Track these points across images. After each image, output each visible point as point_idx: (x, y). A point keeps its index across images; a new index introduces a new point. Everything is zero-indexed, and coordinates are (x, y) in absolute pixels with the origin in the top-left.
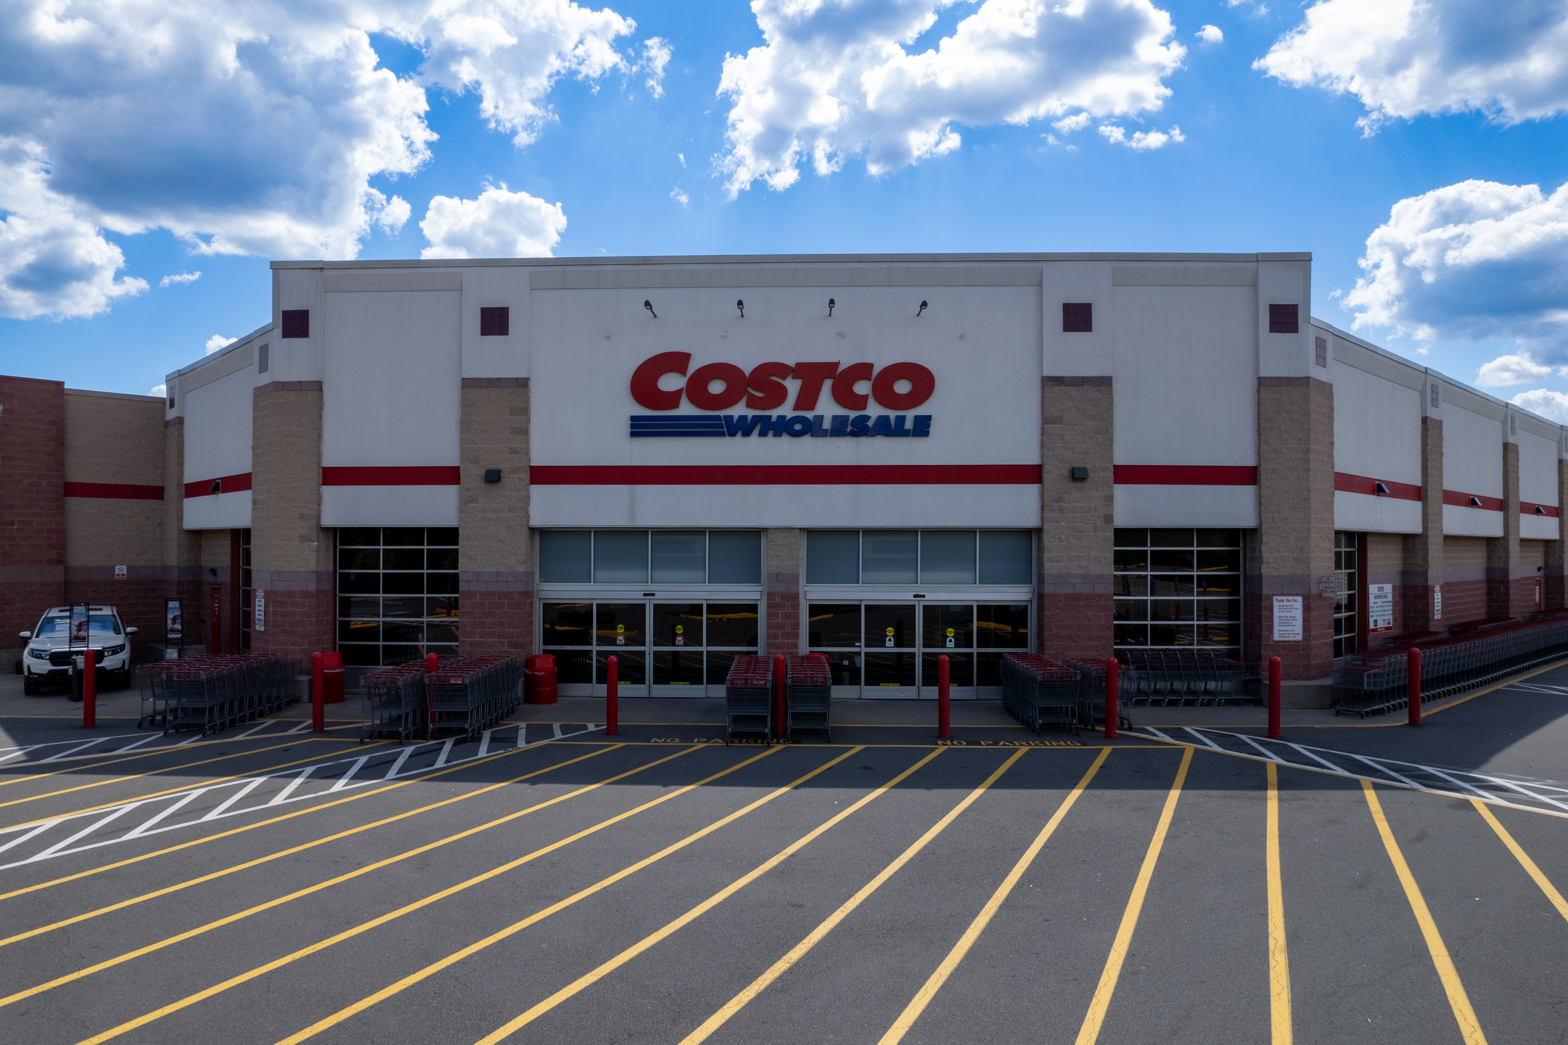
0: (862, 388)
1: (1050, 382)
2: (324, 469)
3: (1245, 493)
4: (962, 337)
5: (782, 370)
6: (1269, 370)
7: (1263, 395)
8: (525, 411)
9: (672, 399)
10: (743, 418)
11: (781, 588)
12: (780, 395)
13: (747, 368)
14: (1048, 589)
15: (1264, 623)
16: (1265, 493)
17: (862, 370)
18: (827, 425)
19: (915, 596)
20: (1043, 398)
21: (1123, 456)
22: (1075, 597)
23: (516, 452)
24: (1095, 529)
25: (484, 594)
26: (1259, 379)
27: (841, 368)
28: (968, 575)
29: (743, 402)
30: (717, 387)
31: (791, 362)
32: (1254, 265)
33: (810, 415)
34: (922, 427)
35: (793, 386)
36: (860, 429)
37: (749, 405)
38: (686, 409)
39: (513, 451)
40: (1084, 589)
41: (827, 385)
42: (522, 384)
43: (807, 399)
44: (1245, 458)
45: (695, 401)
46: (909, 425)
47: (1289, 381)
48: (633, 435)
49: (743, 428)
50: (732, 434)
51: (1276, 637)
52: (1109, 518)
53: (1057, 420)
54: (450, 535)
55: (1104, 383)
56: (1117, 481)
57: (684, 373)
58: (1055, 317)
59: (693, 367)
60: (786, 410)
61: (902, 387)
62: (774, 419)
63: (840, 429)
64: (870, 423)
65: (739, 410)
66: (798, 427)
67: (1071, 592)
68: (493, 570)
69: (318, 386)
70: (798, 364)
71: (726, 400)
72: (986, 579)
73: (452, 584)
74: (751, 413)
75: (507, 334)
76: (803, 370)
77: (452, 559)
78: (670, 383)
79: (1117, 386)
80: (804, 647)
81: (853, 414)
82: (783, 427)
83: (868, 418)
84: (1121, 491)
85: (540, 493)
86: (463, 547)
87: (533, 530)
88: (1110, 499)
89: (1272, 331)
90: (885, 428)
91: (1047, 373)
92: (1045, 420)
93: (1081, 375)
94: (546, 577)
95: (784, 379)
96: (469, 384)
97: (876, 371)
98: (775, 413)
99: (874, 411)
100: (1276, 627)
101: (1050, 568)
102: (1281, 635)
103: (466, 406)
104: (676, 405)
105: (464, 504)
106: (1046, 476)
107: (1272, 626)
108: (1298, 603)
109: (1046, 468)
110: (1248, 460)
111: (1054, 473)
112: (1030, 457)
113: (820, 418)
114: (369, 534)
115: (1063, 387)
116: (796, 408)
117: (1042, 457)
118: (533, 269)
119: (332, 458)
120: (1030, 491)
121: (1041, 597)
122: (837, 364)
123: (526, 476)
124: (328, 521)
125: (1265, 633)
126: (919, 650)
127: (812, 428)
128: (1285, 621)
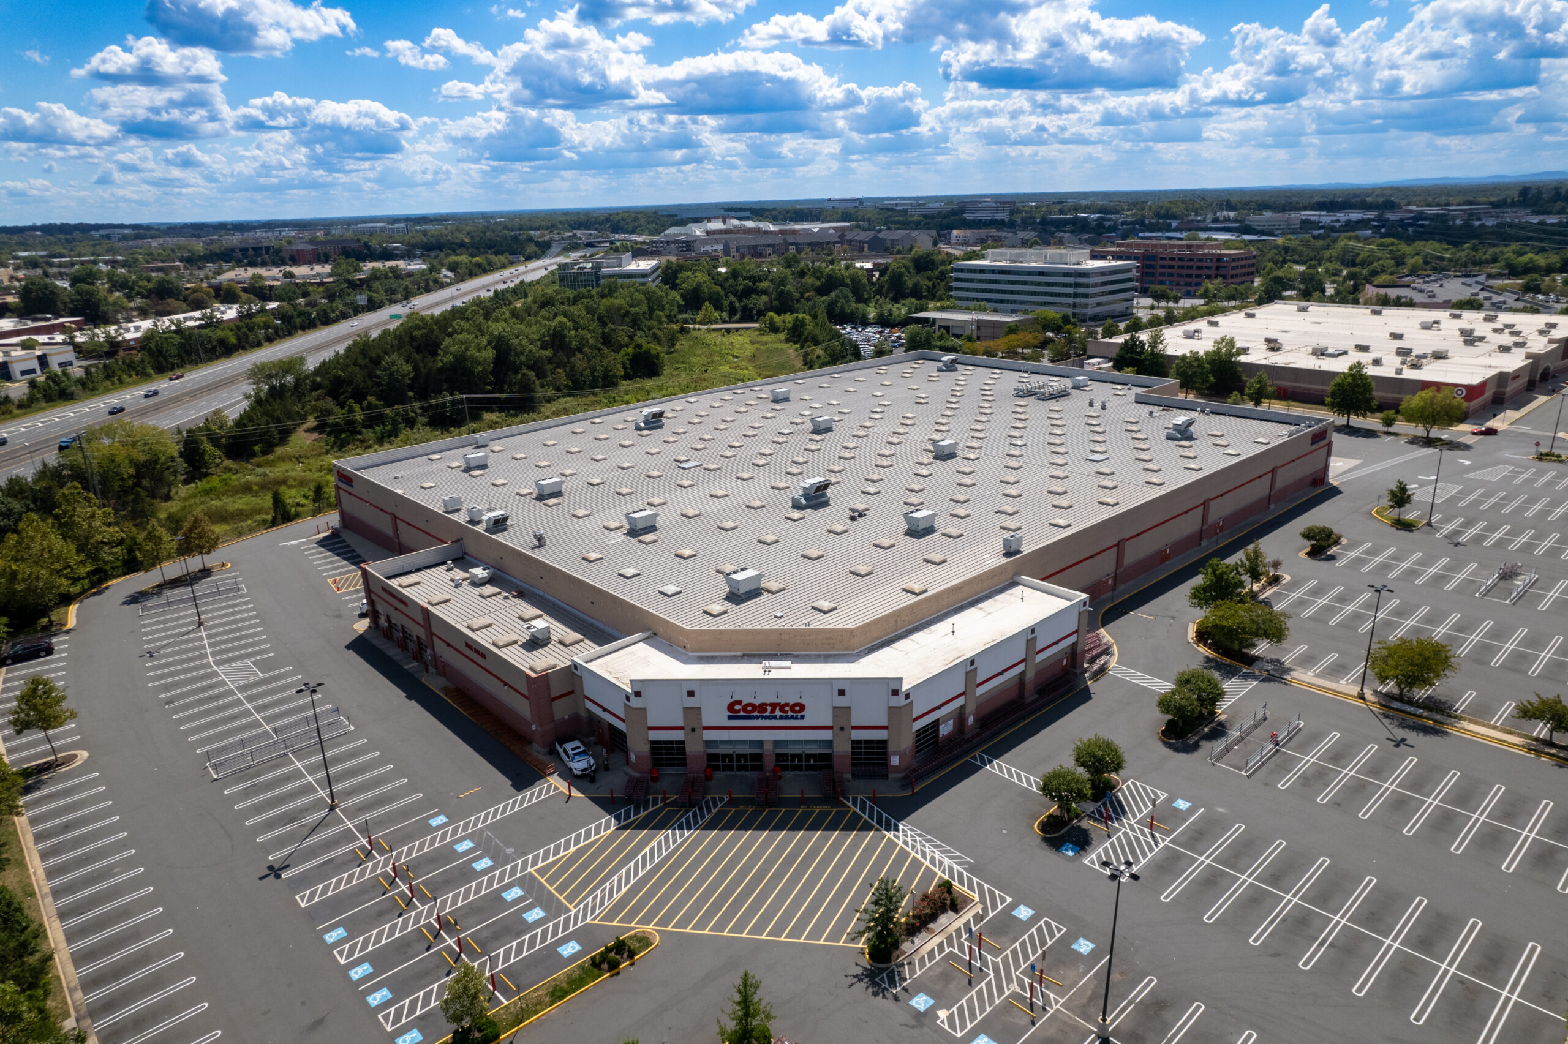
0: (787, 708)
1: (835, 708)
2: (648, 727)
3: (885, 732)
4: (812, 697)
5: (766, 704)
6: (893, 703)
7: (890, 709)
8: (700, 714)
9: (738, 711)
10: (756, 716)
11: (768, 751)
12: (766, 710)
14: (835, 752)
15: (889, 762)
16: (890, 732)
17: (787, 705)
18: (778, 717)
19: (803, 752)
20: (833, 711)
21: (853, 724)
22: (842, 754)
24: (846, 740)
25: (692, 755)
27: (781, 704)
28: (815, 748)
29: (756, 712)
30: (749, 708)
32: (888, 680)
33: (774, 714)
34: (802, 717)
35: (769, 708)
36: (787, 718)
37: (758, 712)
38: (742, 713)
39: (698, 723)
40: (844, 752)
41: (778, 708)
42: (699, 708)
43: (773, 711)
44: (885, 724)
45: (744, 712)
46: (799, 717)
48: (729, 719)
49: (757, 718)
50: (754, 719)
51: (892, 765)
52: (850, 738)
53: (837, 716)
54: (683, 742)
55: (849, 708)
56: (852, 730)
57: (741, 705)
58: (836, 693)
60: (768, 714)
61: (797, 708)
63: (781, 718)
64: (789, 716)
65: (756, 714)
66: (771, 717)
67: (841, 752)
68: (694, 750)
69: (645, 709)
70: (770, 703)
71: (752, 711)
72: (820, 749)
73: (684, 754)
74: (759, 714)
75: (694, 697)
76: (772, 705)
77: (684, 748)
78: (737, 707)
79: (852, 708)
80: (775, 762)
81: (784, 714)
82: (767, 718)
84: (853, 732)
85: (705, 732)
86: (687, 745)
87: (704, 740)
88: (850, 734)
89: (892, 695)
90: (792, 718)
91: (834, 705)
92: (834, 716)
93: (843, 706)
94: (708, 751)
95: (767, 706)
96: (685, 708)
97: (790, 705)
98: (765, 714)
99: (790, 714)
100: (892, 763)
101: (836, 748)
103: (685, 713)
104: (739, 713)
105: (686, 735)
106: (834, 729)
108: (897, 757)
109: (834, 727)
111: (836, 728)
112: (830, 724)
113: (776, 715)
114: (659, 742)
115: (838, 708)
116: (770, 713)
117: (833, 724)
118: (700, 682)
119: (650, 725)
120: (830, 732)
121: (834, 754)
123: (702, 729)
124: (650, 739)
125: (889, 764)
126: (804, 763)
127: (775, 718)
128: (894, 761)
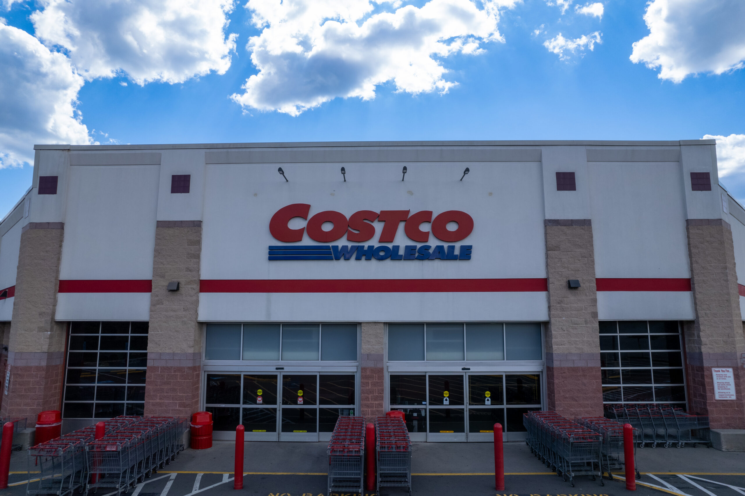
0: (425, 228)
1: (550, 224)
2: (61, 281)
3: (685, 296)
4: (491, 194)
5: (371, 216)
6: (693, 215)
7: (691, 231)
8: (198, 243)
9: (298, 235)
10: (345, 248)
11: (370, 364)
12: (370, 233)
13: (348, 215)
14: (556, 364)
15: (707, 387)
16: (699, 296)
17: (425, 216)
18: (401, 252)
19: (463, 369)
20: (546, 234)
21: (601, 272)
22: (575, 370)
23: (190, 271)
24: (586, 322)
25: (164, 369)
26: (687, 221)
27: (410, 215)
28: (499, 354)
29: (345, 238)
30: (327, 227)
31: (378, 211)
32: (678, 148)
33: (390, 246)
34: (466, 253)
35: (378, 227)
36: (424, 255)
37: (349, 240)
38: (307, 241)
39: (188, 270)
40: (581, 364)
41: (401, 226)
42: (197, 225)
43: (388, 235)
44: (682, 273)
45: (312, 237)
46: (457, 252)
47: (708, 222)
48: (270, 259)
49: (345, 254)
50: (337, 259)
51: (717, 397)
52: (595, 315)
53: (556, 248)
54: (143, 326)
55: (586, 224)
56: (599, 289)
57: (306, 219)
58: (551, 182)
59: (311, 214)
61: (452, 227)
62: (366, 248)
63: (410, 255)
64: (431, 251)
65: (342, 242)
66: (382, 254)
67: (572, 366)
68: (171, 352)
69: (61, 226)
70: (382, 212)
71: (334, 236)
72: (511, 357)
73: (142, 360)
74: (350, 245)
75: (188, 192)
76: (385, 216)
77: (142, 343)
78: (296, 224)
79: (594, 226)
80: (387, 406)
81: (419, 245)
82: (372, 254)
83: (430, 247)
84: (602, 296)
85: (205, 297)
86: (151, 335)
87: (201, 324)
88: (595, 301)
89: (693, 189)
90: (441, 255)
91: (548, 217)
92: (548, 248)
93: (571, 218)
94: (210, 355)
95: (372, 222)
96: (161, 225)
97: (434, 216)
98: (366, 245)
99: (433, 243)
100: (716, 390)
101: (557, 349)
102: (721, 396)
103: (159, 239)
104: (300, 240)
105: (153, 304)
106: (551, 286)
107: (713, 389)
108: (730, 373)
109: (551, 280)
110: (685, 274)
111: (556, 284)
112: (539, 273)
113: (397, 248)
115: (559, 227)
116: (380, 241)
117: (547, 273)
118: (208, 150)
119: (67, 274)
120: (541, 296)
121: (550, 369)
122: (408, 212)
123: (197, 287)
124: (60, 316)
125: (708, 394)
126: (466, 407)
127: (392, 255)
128: (723, 386)
